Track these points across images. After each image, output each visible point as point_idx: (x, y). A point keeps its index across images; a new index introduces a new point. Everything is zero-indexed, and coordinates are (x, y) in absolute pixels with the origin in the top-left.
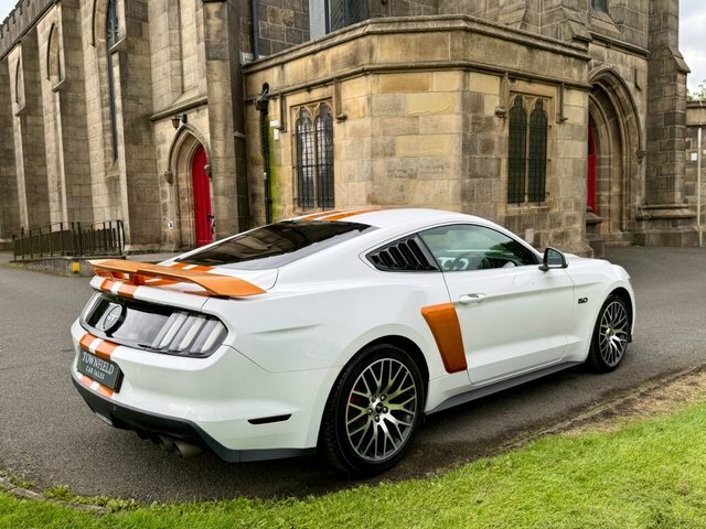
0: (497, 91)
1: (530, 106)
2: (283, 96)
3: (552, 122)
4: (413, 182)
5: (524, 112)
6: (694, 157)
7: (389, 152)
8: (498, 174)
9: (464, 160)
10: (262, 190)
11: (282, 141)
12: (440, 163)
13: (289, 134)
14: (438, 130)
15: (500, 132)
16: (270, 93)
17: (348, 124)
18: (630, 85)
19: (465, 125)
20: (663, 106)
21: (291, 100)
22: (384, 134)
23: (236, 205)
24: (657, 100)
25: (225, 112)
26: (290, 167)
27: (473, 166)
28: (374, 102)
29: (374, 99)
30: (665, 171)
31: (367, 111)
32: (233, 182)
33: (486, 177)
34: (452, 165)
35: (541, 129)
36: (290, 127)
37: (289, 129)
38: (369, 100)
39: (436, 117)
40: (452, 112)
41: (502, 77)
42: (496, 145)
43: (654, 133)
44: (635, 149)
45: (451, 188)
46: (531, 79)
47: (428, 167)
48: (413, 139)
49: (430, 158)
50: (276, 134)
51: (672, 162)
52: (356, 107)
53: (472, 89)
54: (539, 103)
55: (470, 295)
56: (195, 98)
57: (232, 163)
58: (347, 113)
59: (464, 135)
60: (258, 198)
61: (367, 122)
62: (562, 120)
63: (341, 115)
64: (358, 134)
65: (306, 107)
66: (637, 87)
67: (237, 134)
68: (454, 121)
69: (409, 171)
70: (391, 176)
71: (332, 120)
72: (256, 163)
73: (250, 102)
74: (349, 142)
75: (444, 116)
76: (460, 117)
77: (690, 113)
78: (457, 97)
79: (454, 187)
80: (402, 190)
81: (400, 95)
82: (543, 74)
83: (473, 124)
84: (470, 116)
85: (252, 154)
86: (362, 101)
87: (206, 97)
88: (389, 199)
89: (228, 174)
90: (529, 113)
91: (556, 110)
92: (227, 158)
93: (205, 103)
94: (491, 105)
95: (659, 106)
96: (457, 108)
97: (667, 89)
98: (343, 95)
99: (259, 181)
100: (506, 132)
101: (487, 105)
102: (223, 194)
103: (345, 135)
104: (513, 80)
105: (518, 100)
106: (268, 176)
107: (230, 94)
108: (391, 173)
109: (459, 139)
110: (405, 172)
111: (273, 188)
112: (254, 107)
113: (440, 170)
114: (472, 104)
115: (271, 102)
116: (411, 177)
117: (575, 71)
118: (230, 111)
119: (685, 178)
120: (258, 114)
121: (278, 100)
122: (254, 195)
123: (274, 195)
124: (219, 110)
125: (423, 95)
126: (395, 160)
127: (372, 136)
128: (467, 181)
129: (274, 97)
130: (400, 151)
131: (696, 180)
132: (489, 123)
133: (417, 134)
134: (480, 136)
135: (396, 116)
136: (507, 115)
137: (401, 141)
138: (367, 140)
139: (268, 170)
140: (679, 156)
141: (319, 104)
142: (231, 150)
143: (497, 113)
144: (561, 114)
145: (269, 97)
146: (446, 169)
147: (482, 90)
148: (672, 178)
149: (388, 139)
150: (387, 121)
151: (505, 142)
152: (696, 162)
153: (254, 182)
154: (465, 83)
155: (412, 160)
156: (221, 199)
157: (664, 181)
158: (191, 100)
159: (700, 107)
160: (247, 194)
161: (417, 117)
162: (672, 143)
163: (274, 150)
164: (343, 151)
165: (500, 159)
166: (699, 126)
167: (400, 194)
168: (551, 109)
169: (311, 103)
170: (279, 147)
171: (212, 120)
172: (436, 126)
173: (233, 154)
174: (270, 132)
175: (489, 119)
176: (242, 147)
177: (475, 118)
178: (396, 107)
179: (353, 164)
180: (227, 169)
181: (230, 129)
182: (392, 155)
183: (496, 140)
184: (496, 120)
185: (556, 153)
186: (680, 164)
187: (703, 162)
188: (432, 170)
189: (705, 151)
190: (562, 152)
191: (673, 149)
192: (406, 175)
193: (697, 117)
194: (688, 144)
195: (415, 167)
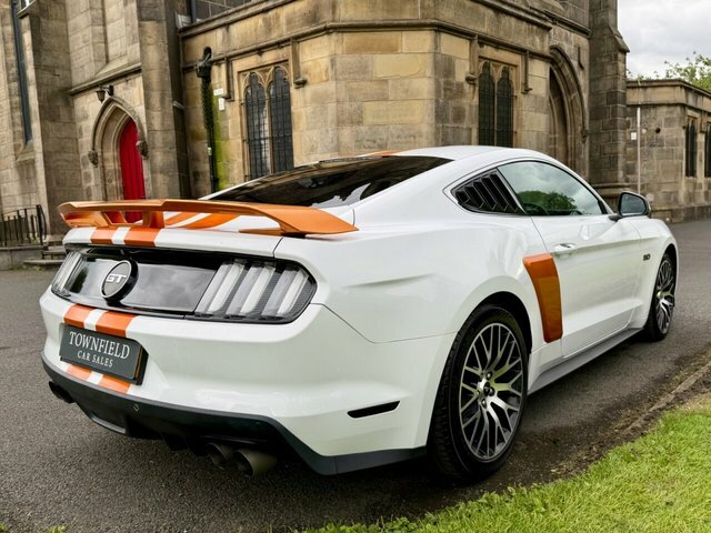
0: (467, 56)
1: (497, 74)
2: (229, 60)
3: (518, 92)
5: (491, 78)
6: (634, 136)
7: (357, 120)
9: (437, 129)
10: (207, 167)
11: (229, 112)
12: (412, 132)
13: (237, 102)
14: (410, 95)
15: (471, 100)
16: (213, 58)
17: (308, 89)
18: (575, 63)
19: (437, 91)
20: (605, 85)
21: (238, 65)
22: (352, 99)
23: (177, 184)
24: (598, 79)
25: (162, 81)
26: (240, 141)
27: (445, 134)
28: (338, 66)
29: (338, 61)
30: (608, 150)
31: (330, 73)
32: (172, 158)
34: (425, 134)
35: (508, 100)
36: (239, 95)
37: (237, 97)
38: (333, 62)
39: (407, 81)
40: (424, 76)
41: (471, 41)
42: (467, 113)
43: (597, 112)
44: (580, 128)
46: (498, 45)
47: (398, 137)
48: (382, 106)
49: (400, 127)
50: (221, 104)
51: (615, 141)
52: (317, 71)
53: (443, 52)
54: (505, 72)
55: (563, 245)
56: (122, 67)
57: (171, 136)
58: (307, 77)
59: (437, 101)
60: (201, 177)
61: (331, 86)
62: (527, 91)
63: (300, 80)
64: (320, 100)
65: (257, 72)
66: (581, 66)
67: (175, 104)
68: (425, 86)
69: (378, 141)
70: (359, 147)
71: (288, 85)
72: (197, 137)
73: (189, 69)
74: (309, 109)
75: (415, 81)
76: (432, 82)
77: (630, 93)
78: (429, 59)
81: (366, 56)
82: (510, 40)
83: (445, 89)
84: (442, 80)
85: (193, 127)
86: (325, 62)
87: (139, 64)
89: (167, 149)
90: (496, 82)
91: (521, 80)
92: (165, 131)
93: (137, 71)
94: (462, 71)
95: (601, 85)
96: (429, 72)
97: (609, 68)
98: (301, 61)
99: (202, 158)
100: (476, 100)
101: (457, 70)
102: (161, 172)
103: (305, 102)
104: (481, 45)
105: (486, 67)
106: (213, 151)
107: (167, 59)
108: (359, 143)
109: (432, 106)
110: (374, 142)
111: (220, 165)
112: (195, 74)
113: (412, 139)
114: (444, 68)
115: (215, 69)
116: (381, 147)
117: (538, 40)
118: (167, 78)
119: (627, 157)
120: (199, 82)
121: (224, 66)
122: (196, 174)
123: (221, 173)
124: (155, 77)
125: (394, 56)
126: (363, 129)
127: (338, 102)
129: (218, 62)
130: (369, 119)
131: (636, 159)
132: (460, 92)
133: (386, 99)
134: (452, 103)
135: (363, 80)
136: (477, 82)
137: (370, 107)
138: (332, 107)
139: (212, 144)
140: (621, 135)
141: (272, 68)
142: (170, 122)
143: (468, 79)
144: (526, 84)
145: (212, 63)
146: (417, 139)
147: (452, 53)
148: (614, 158)
149: (355, 105)
150: (354, 85)
151: (475, 110)
152: (635, 142)
153: (197, 159)
154: (436, 45)
155: (381, 129)
156: (160, 177)
157: (607, 160)
158: (118, 69)
159: (639, 87)
160: (188, 173)
161: (386, 81)
162: (614, 122)
163: (220, 122)
164: (304, 119)
165: (470, 129)
166: (637, 106)
168: (516, 77)
169: (263, 68)
170: (226, 119)
171: (147, 87)
172: (407, 91)
173: (173, 126)
174: (215, 102)
175: (460, 85)
176: (181, 118)
177: (447, 83)
178: (363, 70)
179: (315, 135)
180: (165, 143)
181: (168, 99)
182: (360, 123)
183: (467, 108)
184: (467, 87)
185: (520, 125)
186: (621, 144)
187: (642, 141)
188: (403, 140)
189: (644, 131)
190: (526, 124)
191: (616, 128)
192: (376, 145)
193: (636, 97)
194: (628, 123)
195: (384, 136)
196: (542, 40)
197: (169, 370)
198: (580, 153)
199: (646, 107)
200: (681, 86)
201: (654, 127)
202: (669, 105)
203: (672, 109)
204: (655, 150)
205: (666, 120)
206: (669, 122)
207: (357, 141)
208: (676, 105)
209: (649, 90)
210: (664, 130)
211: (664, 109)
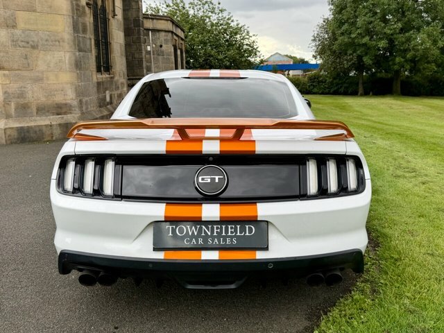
1: (99, 2)
3: (110, 16)
4: (36, 51)
5: (97, 4)
6: (149, 48)
8: (91, 51)
9: (75, 37)
12: (57, 38)
14: (52, 10)
15: (89, 19)
19: (73, 10)
20: (132, 14)
22: (5, 7)
27: (79, 42)
30: (137, 56)
33: (85, 52)
34: (66, 40)
35: (106, 21)
42: (88, 27)
43: (128, 31)
45: (67, 58)
47: (47, 40)
48: (32, 16)
49: (48, 33)
51: (141, 50)
54: (103, 1)
59: (73, 17)
62: (114, 15)
68: (64, 5)
69: (31, 43)
70: (15, 46)
75: (57, 0)
76: (69, 2)
77: (145, 21)
79: (70, 58)
80: (26, 58)
83: (77, 10)
84: (74, 2)
88: (16, 66)
90: (99, 7)
91: (111, 8)
95: (130, 14)
97: (134, 4)
100: (92, 19)
108: (15, 42)
109: (70, 20)
110: (28, 43)
113: (57, 43)
116: (33, 47)
119: (147, 62)
126: (17, 32)
128: (77, 54)
130: (21, 25)
131: (151, 63)
132: (84, 12)
133: (35, 11)
134: (80, 20)
136: (91, 7)
137: (22, 16)
140: (143, 47)
143: (87, 4)
144: (114, 11)
146: (61, 43)
148: (141, 61)
149: (9, 13)
151: (92, 25)
152: (150, 51)
155: (32, 33)
157: (137, 62)
159: (149, 18)
162: (139, 38)
165: (91, 39)
166: (150, 30)
167: (25, 61)
168: (109, 6)
172: (51, 7)
175: (83, 7)
177: (78, 5)
182: (14, 27)
183: (88, 24)
184: (87, 8)
185: (113, 38)
186: (144, 52)
187: (153, 52)
188: (51, 43)
189: (154, 46)
190: (115, 37)
191: (140, 42)
192: (29, 45)
193: (148, 24)
194: (145, 39)
195: (36, 40)
199: (155, 31)
200: (171, 21)
201: (159, 44)
202: (166, 31)
203: (167, 34)
204: (160, 57)
205: (165, 40)
206: (166, 41)
207: (13, 41)
208: (169, 31)
209: (155, 21)
210: (164, 47)
211: (163, 34)
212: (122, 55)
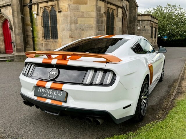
0: (104, 7)
1: (111, 12)
2: (38, 4)
3: (115, 17)
4: (83, 31)
5: (109, 12)
6: (139, 28)
7: (76, 23)
8: (104, 30)
9: (97, 26)
10: (31, 34)
11: (38, 18)
12: (91, 26)
13: (40, 16)
15: (105, 18)
16: (32, 3)
17: (62, 13)
18: (126, 9)
19: (97, 15)
20: (133, 15)
21: (40, 5)
22: (74, 17)
23: (23, 39)
24: (131, 13)
25: (17, 8)
26: (41, 26)
27: (99, 27)
28: (71, 7)
29: (71, 6)
30: (133, 31)
31: (68, 9)
32: (21, 31)
33: (102, 31)
34: (94, 27)
35: (113, 19)
37: (40, 14)
38: (69, 6)
39: (89, 12)
40: (94, 11)
41: (105, 3)
42: (104, 22)
43: (130, 22)
44: (126, 26)
45: (94, 33)
46: (111, 4)
47: (87, 27)
48: (83, 19)
49: (87, 25)
50: (35, 16)
51: (135, 29)
52: (65, 8)
53: (98, 5)
54: (113, 11)
55: (153, 61)
56: (3, 4)
57: (21, 25)
58: (61, 10)
59: (97, 18)
60: (29, 36)
61: (69, 13)
62: (117, 16)
63: (60, 10)
64: (65, 16)
65: (46, 8)
66: (127, 10)
67: (22, 15)
68: (94, 14)
69: (82, 28)
71: (56, 12)
72: (28, 25)
73: (26, 5)
74: (62, 19)
75: (91, 12)
76: (96, 13)
77: (138, 17)
78: (95, 7)
79: (95, 33)
80: (80, 34)
81: (78, 5)
82: (114, 3)
83: (99, 15)
84: (98, 13)
85: (26, 22)
86: (67, 6)
87: (10, 3)
88: (76, 37)
89: (19, 28)
90: (110, 13)
91: (116, 13)
92: (19, 23)
93: (10, 5)
94: (103, 10)
95: (132, 15)
96: (95, 10)
97: (134, 10)
98: (60, 5)
99: (29, 31)
100: (106, 18)
101: (102, 10)
102: (18, 35)
103: (61, 17)
104: (107, 4)
105: (108, 9)
106: (33, 29)
107: (19, 2)
108: (77, 29)
109: (96, 20)
110: (81, 28)
111: (35, 33)
112: (27, 7)
113: (91, 28)
114: (99, 9)
115: (33, 6)
116: (82, 30)
117: (120, 3)
118: (19, 8)
120: (28, 9)
121: (36, 5)
122: (27, 36)
123: (35, 35)
124: (15, 8)
125: (86, 6)
126: (78, 25)
127: (71, 17)
128: (98, 32)
129: (34, 4)
130: (79, 22)
131: (139, 34)
132: (102, 16)
133: (84, 17)
134: (100, 19)
135: (77, 12)
136: (106, 14)
137: (79, 19)
138: (69, 19)
139: (32, 27)
140: (136, 28)
141: (51, 7)
142: (20, 21)
143: (104, 13)
144: (117, 14)
145: (32, 4)
147: (101, 6)
148: (134, 33)
149: (75, 18)
150: (75, 13)
151: (106, 21)
152: (139, 29)
153: (27, 31)
154: (97, 3)
155: (82, 25)
156: (17, 36)
158: (2, 4)
159: (140, 16)
160: (25, 35)
161: (84, 12)
162: (135, 24)
163: (35, 21)
164: (61, 21)
165: (105, 26)
166: (140, 20)
167: (79, 35)
168: (115, 12)
169: (48, 6)
170: (37, 20)
171: (13, 10)
172: (89, 15)
173: (21, 22)
174: (33, 15)
175: (102, 14)
176: (23, 19)
177: (100, 14)
178: (78, 9)
179: (64, 26)
180: (19, 27)
181: (20, 14)
182: (77, 23)
183: (104, 20)
184: (104, 15)
185: (116, 25)
186: (136, 30)
187: (141, 29)
188: (88, 28)
189: (141, 27)
190: (117, 25)
191: (135, 26)
192: (81, 29)
193: (140, 18)
194: (138, 25)
195: (83, 27)
196: (121, 3)
197: (75, 99)
198: (126, 32)
199: (142, 21)
200: (150, 16)
201: (144, 26)
202: (147, 20)
203: (148, 21)
204: (144, 32)
205: (146, 24)
206: (147, 25)
207: (76, 28)
208: (149, 20)
209: (143, 16)
210: (146, 27)
211: (146, 22)
212: (120, 31)
